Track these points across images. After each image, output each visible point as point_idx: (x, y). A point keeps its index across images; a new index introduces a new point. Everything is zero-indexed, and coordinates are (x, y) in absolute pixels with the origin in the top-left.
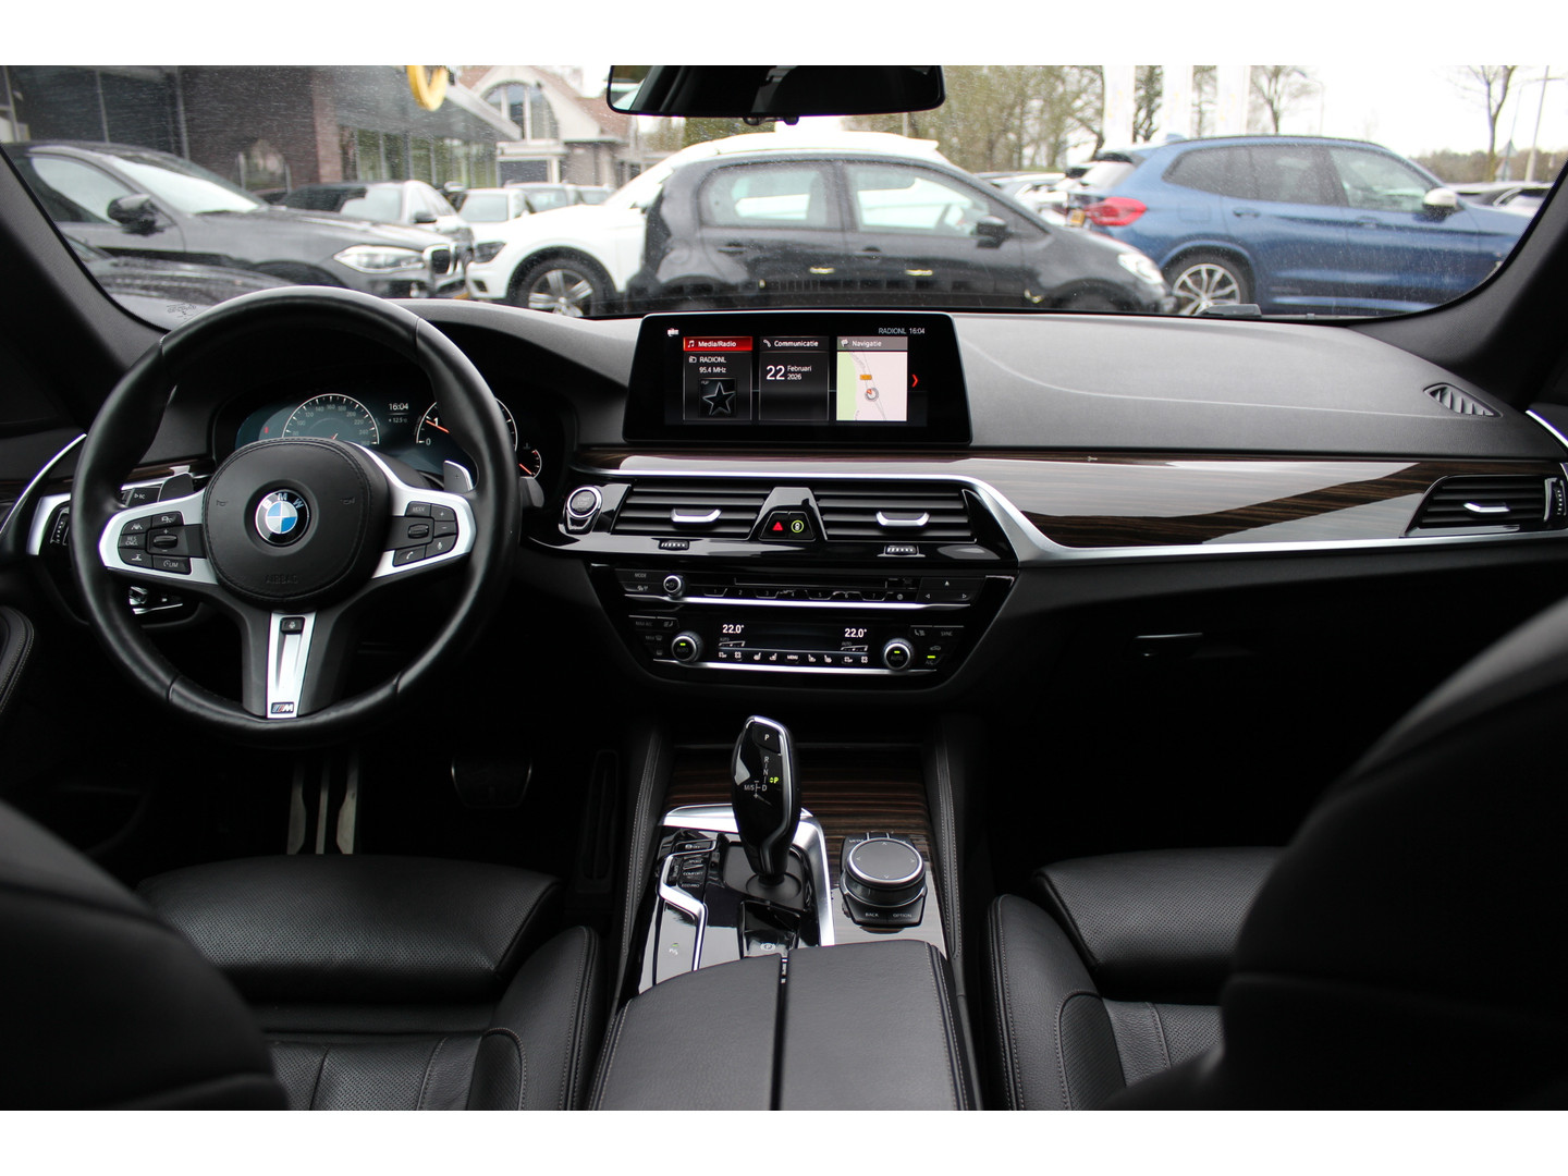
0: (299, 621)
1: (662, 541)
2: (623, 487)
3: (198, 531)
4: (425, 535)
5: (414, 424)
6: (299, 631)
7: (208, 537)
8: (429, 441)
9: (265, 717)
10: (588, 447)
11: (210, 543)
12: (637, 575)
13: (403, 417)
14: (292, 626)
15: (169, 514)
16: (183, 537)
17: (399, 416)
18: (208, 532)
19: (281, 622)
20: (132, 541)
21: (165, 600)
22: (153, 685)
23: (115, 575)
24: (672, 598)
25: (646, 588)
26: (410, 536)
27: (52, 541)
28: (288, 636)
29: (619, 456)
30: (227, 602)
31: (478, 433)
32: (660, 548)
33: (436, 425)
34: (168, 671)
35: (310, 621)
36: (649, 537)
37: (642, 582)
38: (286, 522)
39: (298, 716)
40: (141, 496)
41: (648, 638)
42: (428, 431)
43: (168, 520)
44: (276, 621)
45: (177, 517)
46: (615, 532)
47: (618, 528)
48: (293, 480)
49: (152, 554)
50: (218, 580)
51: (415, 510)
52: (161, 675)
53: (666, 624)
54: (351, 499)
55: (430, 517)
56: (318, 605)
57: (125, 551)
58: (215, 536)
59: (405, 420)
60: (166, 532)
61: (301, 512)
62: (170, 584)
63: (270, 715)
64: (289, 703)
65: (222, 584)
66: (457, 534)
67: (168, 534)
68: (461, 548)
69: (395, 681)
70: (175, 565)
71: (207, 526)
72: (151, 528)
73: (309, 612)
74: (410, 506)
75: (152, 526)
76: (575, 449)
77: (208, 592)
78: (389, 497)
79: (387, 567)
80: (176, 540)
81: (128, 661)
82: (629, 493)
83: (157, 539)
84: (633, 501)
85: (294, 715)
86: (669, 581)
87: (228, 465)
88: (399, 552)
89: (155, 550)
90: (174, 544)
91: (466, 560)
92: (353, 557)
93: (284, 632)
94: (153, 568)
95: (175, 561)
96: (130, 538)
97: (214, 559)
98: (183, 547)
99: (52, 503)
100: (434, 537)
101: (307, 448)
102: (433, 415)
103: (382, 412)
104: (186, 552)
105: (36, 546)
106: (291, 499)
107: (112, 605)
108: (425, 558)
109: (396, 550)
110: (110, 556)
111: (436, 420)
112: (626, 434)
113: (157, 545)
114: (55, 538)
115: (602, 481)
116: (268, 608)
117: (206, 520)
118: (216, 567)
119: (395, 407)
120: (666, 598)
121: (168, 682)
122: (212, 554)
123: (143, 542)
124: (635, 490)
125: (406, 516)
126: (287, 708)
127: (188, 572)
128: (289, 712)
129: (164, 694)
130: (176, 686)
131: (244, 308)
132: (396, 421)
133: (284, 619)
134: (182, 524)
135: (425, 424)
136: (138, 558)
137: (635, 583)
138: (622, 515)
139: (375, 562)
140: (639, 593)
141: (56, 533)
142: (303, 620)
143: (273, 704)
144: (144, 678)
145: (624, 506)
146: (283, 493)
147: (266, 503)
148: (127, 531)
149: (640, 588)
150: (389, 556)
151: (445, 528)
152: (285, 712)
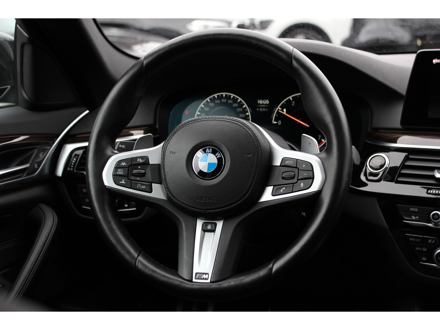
0: (213, 225)
1: (428, 189)
2: (403, 155)
3: (158, 168)
4: (293, 178)
5: (272, 112)
6: (213, 231)
7: (164, 172)
8: (280, 123)
9: (191, 281)
10: (377, 129)
11: (165, 175)
12: (411, 209)
13: (266, 108)
14: (209, 227)
15: (142, 158)
16: (149, 171)
17: (263, 107)
18: (164, 169)
19: (203, 225)
20: (120, 172)
21: (126, 206)
22: (127, 257)
23: (110, 191)
24: (434, 225)
25: (417, 217)
26: (283, 178)
27: (69, 169)
28: (206, 233)
29: (397, 136)
30: (171, 210)
31: (328, 119)
32: (427, 193)
33: (285, 113)
34: (136, 249)
35: (220, 225)
36: (419, 186)
37: (415, 214)
38: (210, 165)
39: (211, 282)
40: (123, 146)
41: (417, 249)
42: (280, 116)
43: (141, 161)
44: (199, 224)
45: (146, 159)
46: (398, 182)
47: (399, 179)
48: (215, 141)
49: (131, 180)
50: (168, 197)
51: (287, 163)
52: (132, 251)
53: (430, 241)
54: (250, 154)
55: (296, 167)
56: (226, 216)
57: (116, 177)
58: (169, 172)
59: (267, 110)
60: (139, 167)
61: (219, 160)
62: (140, 198)
63: (194, 280)
64: (206, 274)
65: (170, 199)
66: (313, 178)
67: (140, 169)
68: (315, 187)
69: (271, 265)
70: (144, 187)
71: (164, 165)
72: (131, 165)
73: (219, 220)
74: (284, 160)
75: (132, 163)
76: (369, 130)
77: (161, 204)
78: (270, 155)
79: (268, 196)
80: (145, 172)
81: (114, 242)
82: (406, 159)
83: (135, 171)
84: (408, 163)
85: (209, 281)
86: (434, 215)
87: (177, 131)
88: (276, 188)
89: (133, 178)
90: (143, 175)
91: (318, 194)
92: (249, 190)
93: (205, 230)
94: (131, 188)
95: (144, 185)
96: (119, 170)
97: (167, 185)
98: (149, 177)
99: (69, 148)
100: (298, 180)
101: (225, 123)
102: (282, 107)
103: (253, 105)
104: (150, 179)
105: (60, 172)
106: (214, 152)
107: (107, 208)
108: (292, 192)
109: (274, 186)
110: (108, 180)
111: (285, 110)
112: (403, 122)
113: (134, 175)
114: (70, 167)
115: (387, 150)
116: (196, 216)
117: (164, 162)
118: (167, 190)
119: (260, 102)
120: (430, 225)
121: (136, 255)
122: (166, 182)
123: (126, 173)
124: (410, 157)
125: (281, 166)
126: (204, 276)
127: (151, 192)
128: (206, 279)
129: (133, 262)
130: (140, 258)
131: (191, 40)
132: (261, 110)
133: (204, 223)
134: (149, 164)
135: (278, 112)
136: (123, 182)
137: (410, 214)
138: (402, 172)
139: (261, 193)
140: (413, 221)
141: (71, 165)
142: (216, 224)
143: (196, 274)
144: (122, 252)
145: (403, 166)
146: (209, 149)
147: (199, 154)
148: (118, 166)
149: (414, 218)
150: (269, 190)
151: (305, 175)
152: (203, 279)
